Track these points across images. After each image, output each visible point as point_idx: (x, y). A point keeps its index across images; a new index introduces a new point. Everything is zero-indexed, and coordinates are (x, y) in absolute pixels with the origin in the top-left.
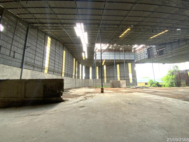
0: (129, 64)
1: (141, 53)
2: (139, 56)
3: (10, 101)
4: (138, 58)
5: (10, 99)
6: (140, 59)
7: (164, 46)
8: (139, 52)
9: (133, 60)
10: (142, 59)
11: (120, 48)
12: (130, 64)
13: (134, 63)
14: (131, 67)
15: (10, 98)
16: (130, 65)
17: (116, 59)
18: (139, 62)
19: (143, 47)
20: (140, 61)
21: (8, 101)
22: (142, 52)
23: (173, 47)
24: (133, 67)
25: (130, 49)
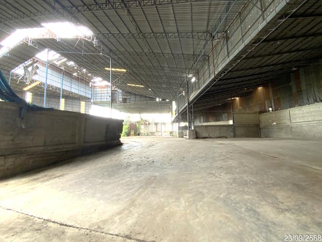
0: (82, 102)
1: (102, 92)
2: (100, 95)
3: (59, 151)
4: (97, 98)
5: (60, 147)
6: (99, 100)
7: (129, 95)
8: (100, 90)
9: (89, 99)
10: (102, 100)
11: (74, 73)
12: (84, 103)
13: (90, 103)
14: (84, 108)
15: (57, 145)
16: (84, 105)
17: (64, 88)
18: (97, 104)
19: (107, 86)
20: (100, 102)
21: (57, 151)
22: (105, 92)
23: (137, 99)
24: (87, 108)
25: (88, 80)
